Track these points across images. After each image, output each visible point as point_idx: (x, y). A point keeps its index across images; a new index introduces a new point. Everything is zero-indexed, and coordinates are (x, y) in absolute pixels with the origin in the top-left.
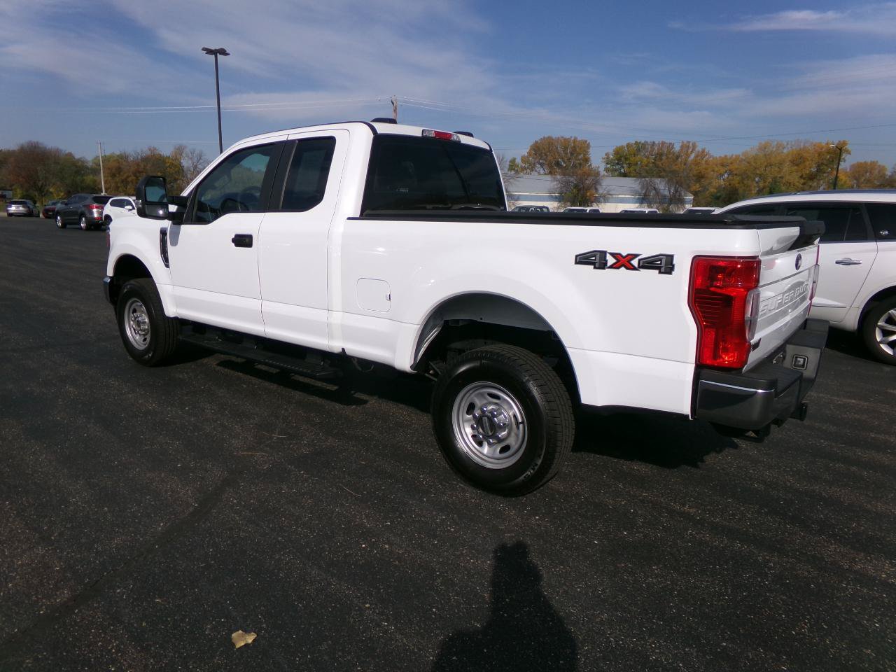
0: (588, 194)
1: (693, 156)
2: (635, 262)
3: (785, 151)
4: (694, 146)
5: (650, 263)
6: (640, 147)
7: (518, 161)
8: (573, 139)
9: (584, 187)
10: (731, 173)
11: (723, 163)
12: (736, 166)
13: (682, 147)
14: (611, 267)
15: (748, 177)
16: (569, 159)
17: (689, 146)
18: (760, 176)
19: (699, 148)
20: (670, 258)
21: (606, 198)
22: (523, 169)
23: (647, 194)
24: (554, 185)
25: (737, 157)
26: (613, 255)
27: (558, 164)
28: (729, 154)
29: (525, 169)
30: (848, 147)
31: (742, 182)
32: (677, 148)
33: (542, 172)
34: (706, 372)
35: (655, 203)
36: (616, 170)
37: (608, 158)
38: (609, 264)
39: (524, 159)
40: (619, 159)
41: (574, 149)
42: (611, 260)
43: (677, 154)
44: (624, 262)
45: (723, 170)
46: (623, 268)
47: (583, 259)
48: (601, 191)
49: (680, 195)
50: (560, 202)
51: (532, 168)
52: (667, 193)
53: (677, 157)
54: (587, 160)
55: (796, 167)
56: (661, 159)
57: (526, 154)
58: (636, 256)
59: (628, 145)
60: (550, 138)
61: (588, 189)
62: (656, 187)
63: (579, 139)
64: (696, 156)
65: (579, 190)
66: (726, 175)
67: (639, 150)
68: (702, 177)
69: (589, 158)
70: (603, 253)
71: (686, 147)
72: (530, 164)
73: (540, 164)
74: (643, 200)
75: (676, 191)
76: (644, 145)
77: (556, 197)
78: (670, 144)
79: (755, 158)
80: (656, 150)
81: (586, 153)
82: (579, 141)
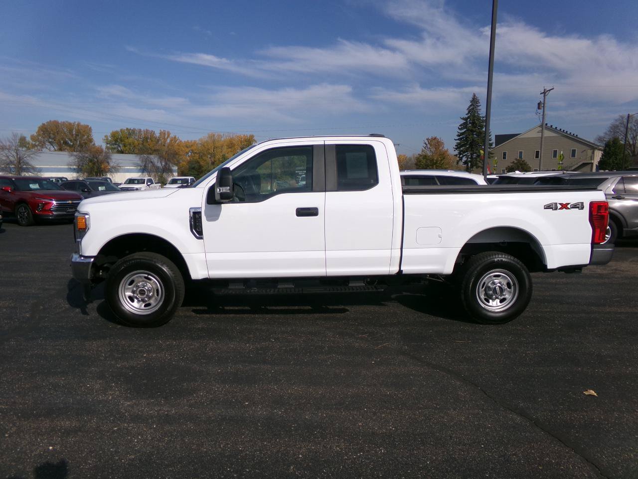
0: (103, 166)
1: (168, 141)
2: (569, 206)
3: (223, 139)
4: (169, 134)
5: (575, 206)
6: (131, 133)
7: (28, 139)
8: (76, 123)
9: (98, 161)
10: (192, 151)
11: (188, 145)
12: (195, 148)
13: (160, 133)
14: (560, 209)
15: (204, 154)
16: (76, 140)
17: (165, 133)
18: (211, 154)
19: (172, 135)
20: (582, 203)
21: (116, 169)
22: (34, 146)
23: (147, 166)
24: (72, 159)
25: (195, 142)
26: (560, 204)
27: (66, 143)
28: (190, 140)
29: (36, 146)
30: (255, 138)
31: (201, 157)
32: (157, 134)
33: (52, 149)
34: (595, 245)
35: (153, 172)
36: (114, 149)
37: (107, 139)
38: (559, 208)
39: (33, 137)
40: (116, 141)
41: (78, 132)
42: (559, 206)
43: (158, 138)
44: (564, 206)
45: (187, 150)
46: (564, 209)
47: (548, 207)
48: (112, 164)
49: (169, 166)
50: (78, 172)
51: (43, 145)
52: (159, 165)
53: (158, 140)
54: (91, 140)
55: (230, 149)
56: (147, 142)
57: (35, 134)
58: (569, 204)
59: (121, 130)
60: (55, 122)
61: (102, 163)
62: (152, 160)
63: (82, 123)
64: (171, 141)
65: (94, 164)
66: (190, 153)
67: (130, 134)
68: (177, 154)
69: (92, 139)
70: (556, 204)
71: (163, 133)
72: (40, 142)
73: (50, 142)
74: (144, 170)
75: (166, 164)
76: (134, 131)
77: (74, 169)
78: (152, 131)
79: (207, 142)
80: (143, 135)
81: (89, 135)
82: (82, 126)
